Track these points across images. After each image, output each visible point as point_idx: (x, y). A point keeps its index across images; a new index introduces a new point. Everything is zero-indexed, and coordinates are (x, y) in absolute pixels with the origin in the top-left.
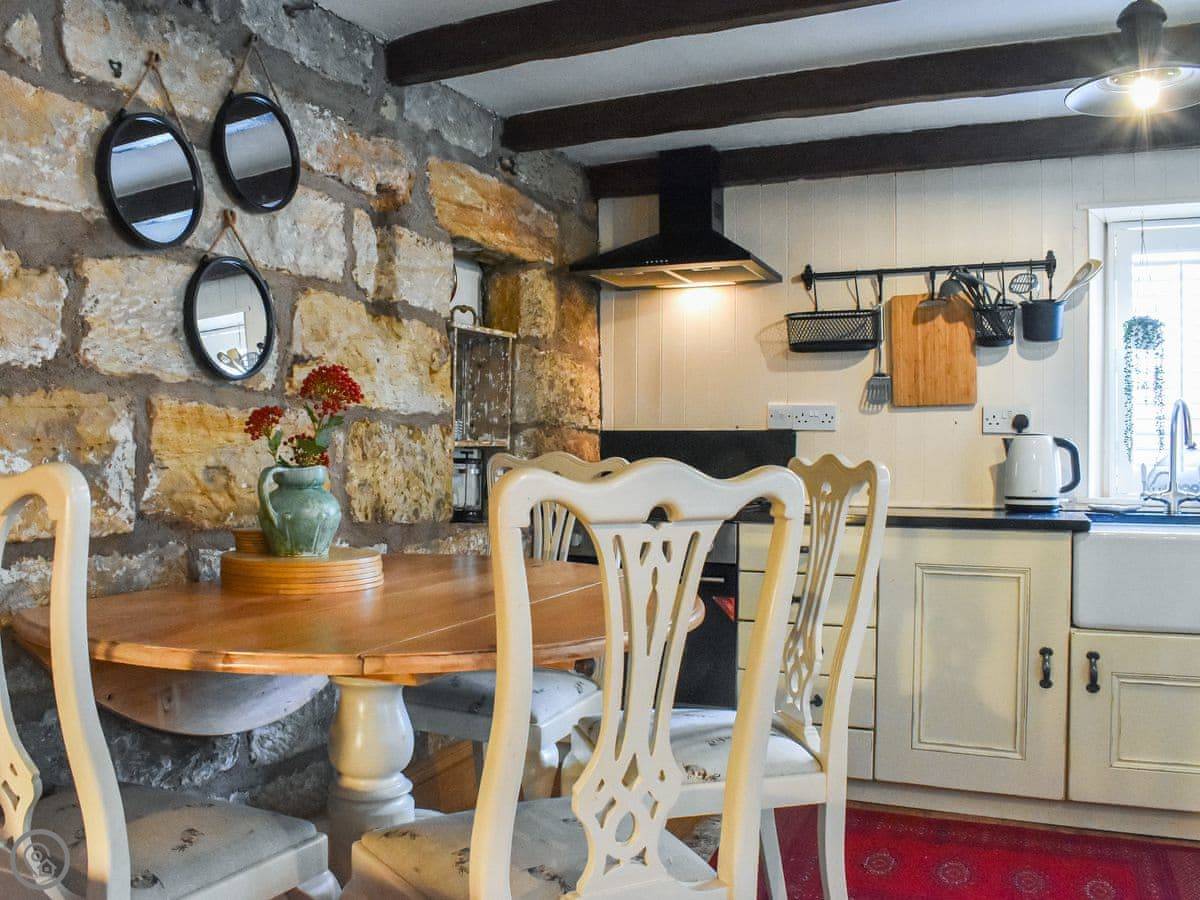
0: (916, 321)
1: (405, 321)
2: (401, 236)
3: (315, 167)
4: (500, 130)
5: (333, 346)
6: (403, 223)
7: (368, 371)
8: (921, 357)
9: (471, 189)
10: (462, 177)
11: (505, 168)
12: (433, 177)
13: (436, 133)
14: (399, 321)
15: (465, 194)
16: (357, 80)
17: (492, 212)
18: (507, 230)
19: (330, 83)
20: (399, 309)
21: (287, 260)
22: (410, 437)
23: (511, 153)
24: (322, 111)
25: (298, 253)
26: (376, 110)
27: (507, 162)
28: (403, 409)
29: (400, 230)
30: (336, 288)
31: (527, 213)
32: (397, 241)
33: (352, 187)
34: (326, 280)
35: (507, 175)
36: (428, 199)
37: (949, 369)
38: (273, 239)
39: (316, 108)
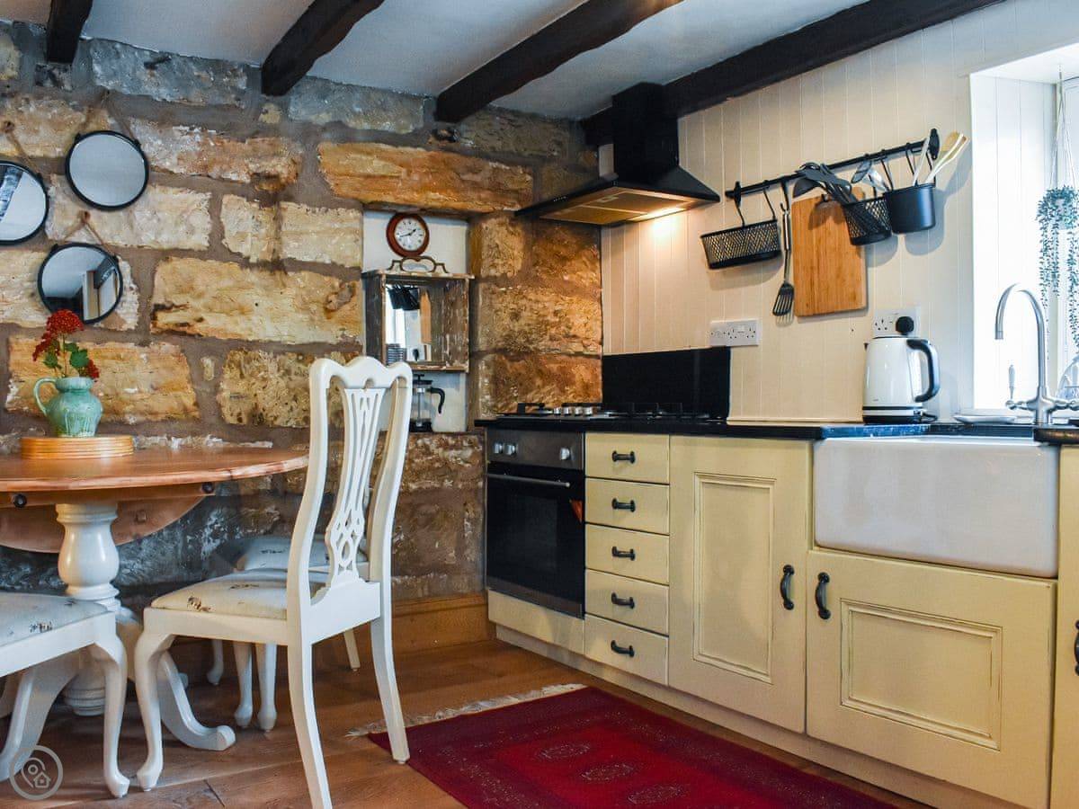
1: (290, 274)
2: (285, 209)
3: (175, 171)
4: (434, 108)
5: (200, 295)
6: (289, 198)
7: (243, 313)
9: (382, 163)
10: (369, 154)
11: (440, 138)
12: (323, 159)
13: (338, 125)
14: (286, 273)
15: (375, 166)
16: (230, 99)
17: (416, 177)
18: (441, 190)
19: (198, 108)
20: (286, 264)
21: (148, 239)
22: (299, 361)
23: (448, 124)
24: (192, 129)
25: (158, 234)
26: (256, 117)
27: (445, 133)
28: (287, 340)
29: (284, 204)
30: (201, 255)
31: (474, 171)
32: (283, 213)
33: (221, 179)
34: (190, 250)
35: (445, 143)
36: (322, 177)
37: (839, 274)
38: (132, 227)
39: (187, 128)
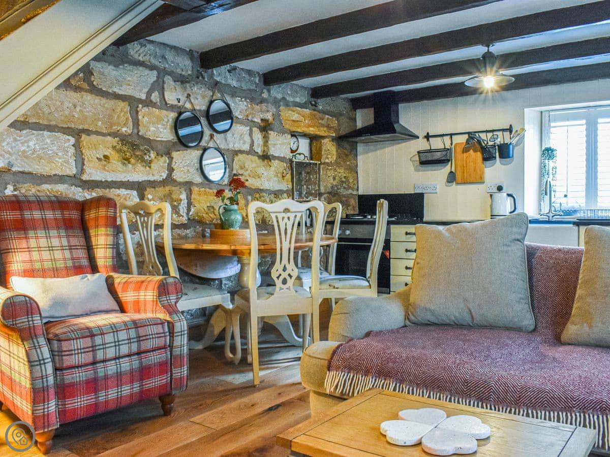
0: (463, 152)
1: (272, 161)
2: (270, 134)
3: (239, 117)
4: (310, 93)
5: (247, 170)
6: (271, 130)
7: (259, 178)
8: (465, 166)
9: (297, 115)
10: (294, 111)
11: (312, 105)
12: (282, 113)
13: (284, 98)
14: (270, 161)
15: (296, 117)
16: (253, 87)
17: (307, 122)
18: (313, 127)
19: (244, 90)
20: (270, 157)
21: (231, 146)
22: (275, 197)
23: (315, 99)
24: (242, 99)
25: (234, 144)
26: (261, 95)
27: (313, 103)
28: (272, 189)
29: (270, 132)
30: (247, 153)
31: (322, 119)
32: (269, 135)
33: (252, 121)
34: (244, 151)
35: (314, 107)
36: (280, 121)
37: (475, 170)
38: (226, 140)
39: (240, 98)
